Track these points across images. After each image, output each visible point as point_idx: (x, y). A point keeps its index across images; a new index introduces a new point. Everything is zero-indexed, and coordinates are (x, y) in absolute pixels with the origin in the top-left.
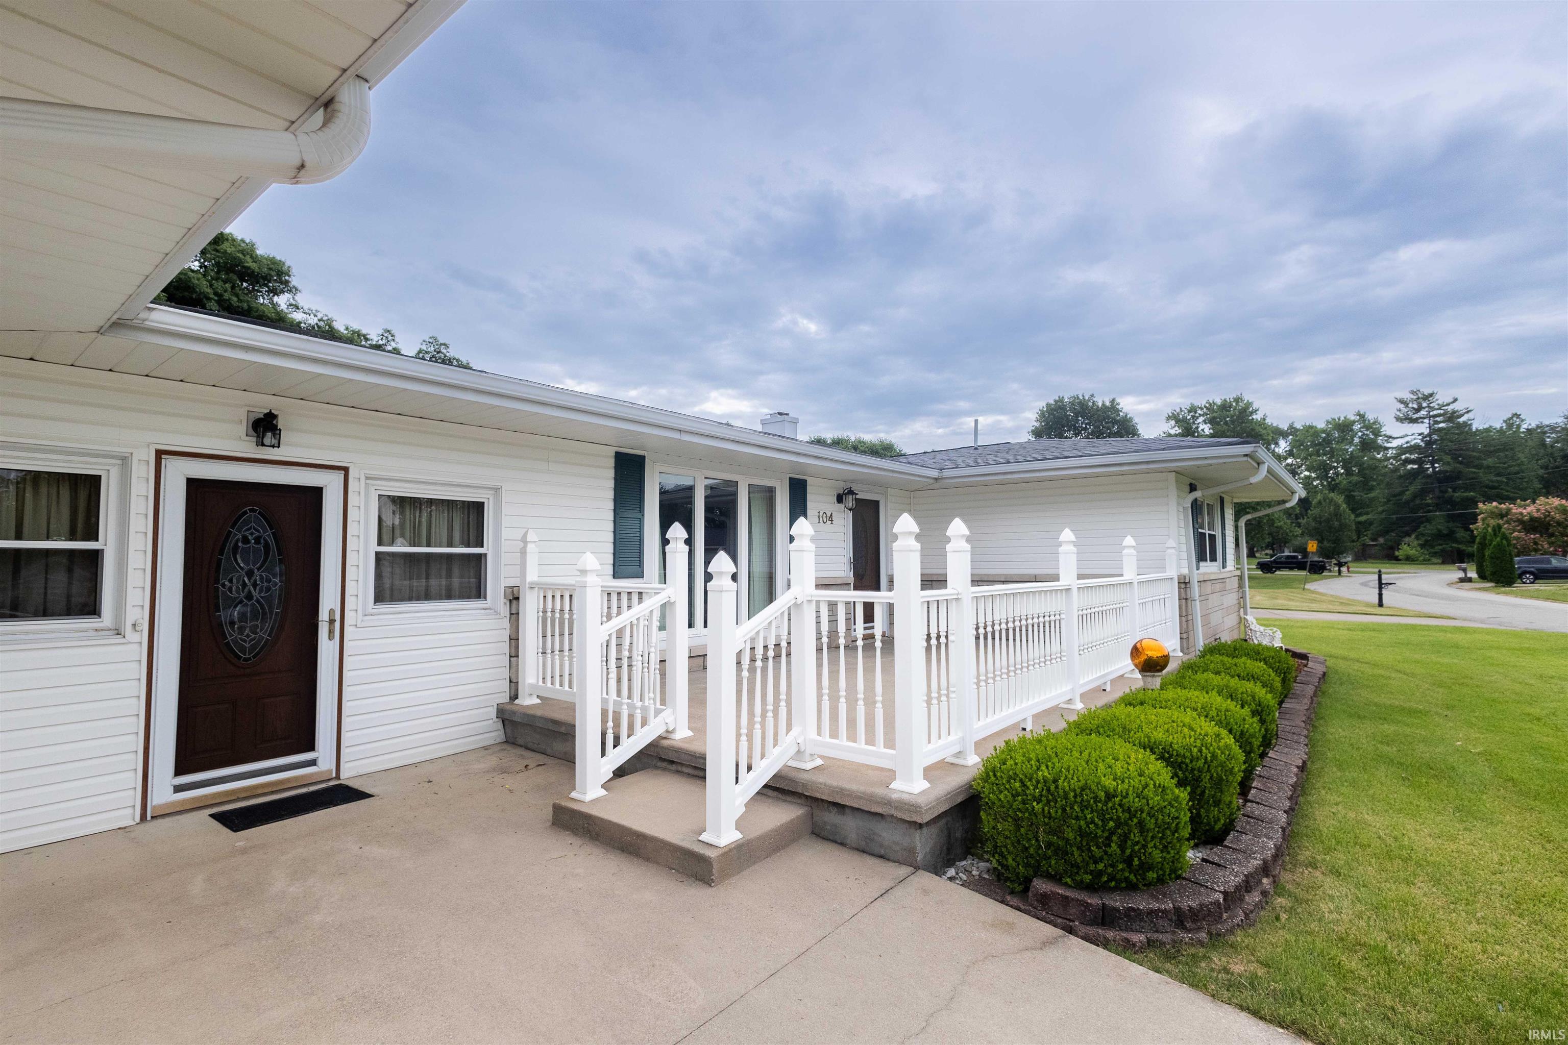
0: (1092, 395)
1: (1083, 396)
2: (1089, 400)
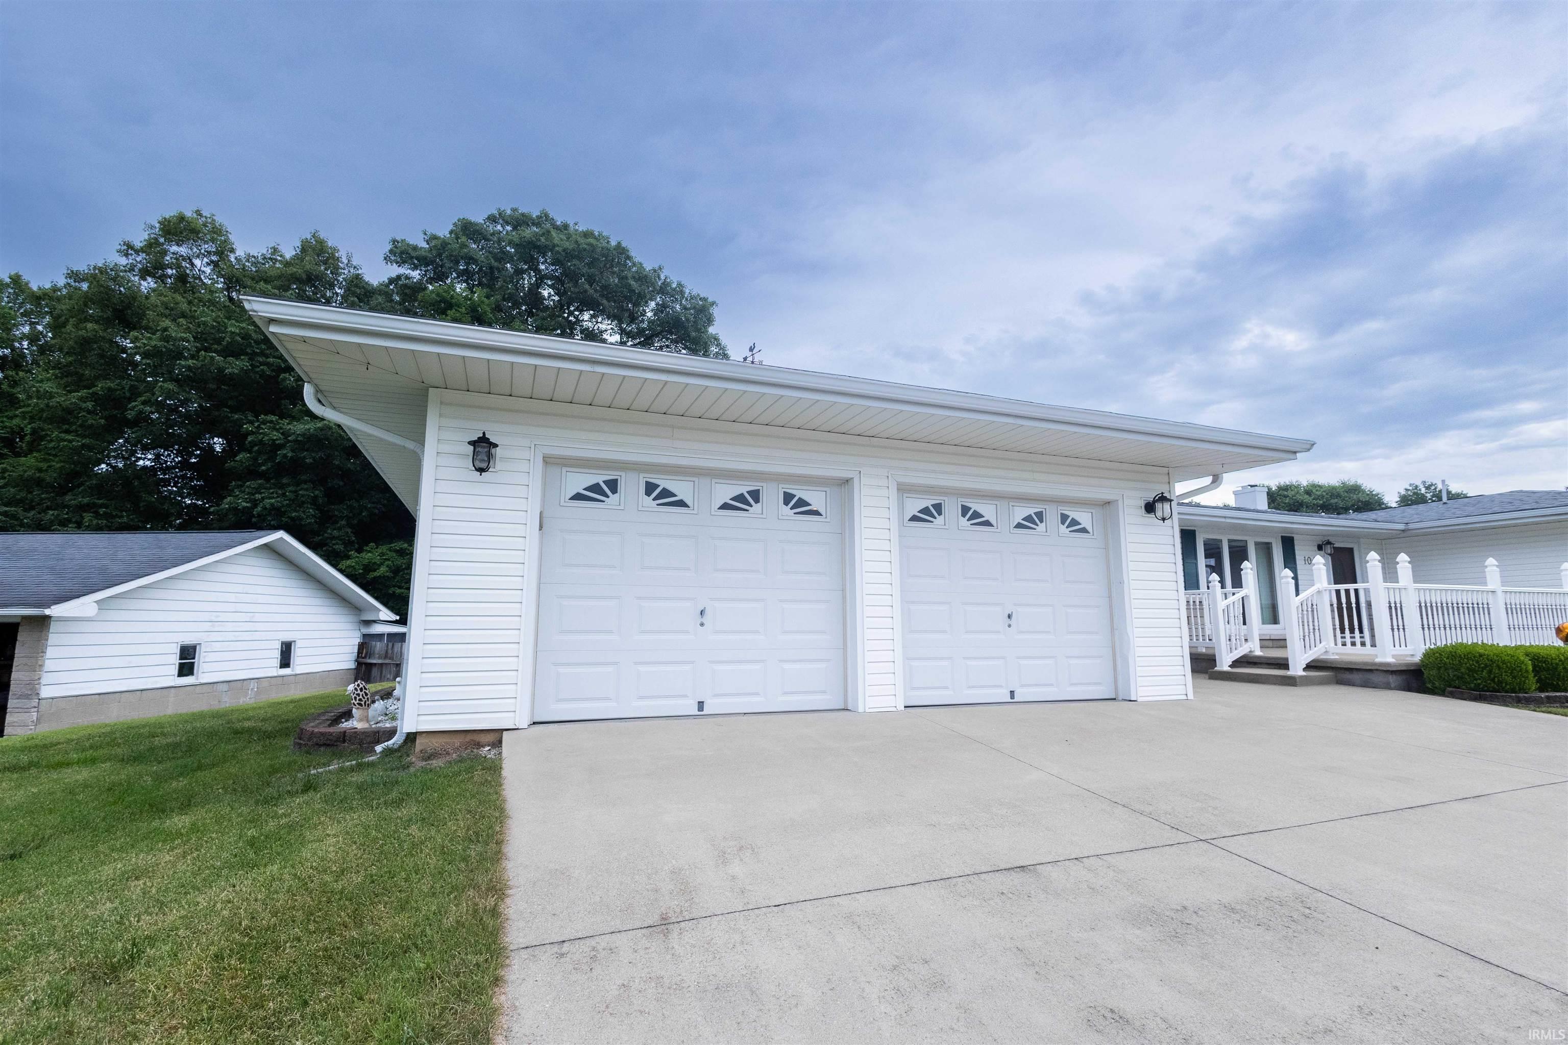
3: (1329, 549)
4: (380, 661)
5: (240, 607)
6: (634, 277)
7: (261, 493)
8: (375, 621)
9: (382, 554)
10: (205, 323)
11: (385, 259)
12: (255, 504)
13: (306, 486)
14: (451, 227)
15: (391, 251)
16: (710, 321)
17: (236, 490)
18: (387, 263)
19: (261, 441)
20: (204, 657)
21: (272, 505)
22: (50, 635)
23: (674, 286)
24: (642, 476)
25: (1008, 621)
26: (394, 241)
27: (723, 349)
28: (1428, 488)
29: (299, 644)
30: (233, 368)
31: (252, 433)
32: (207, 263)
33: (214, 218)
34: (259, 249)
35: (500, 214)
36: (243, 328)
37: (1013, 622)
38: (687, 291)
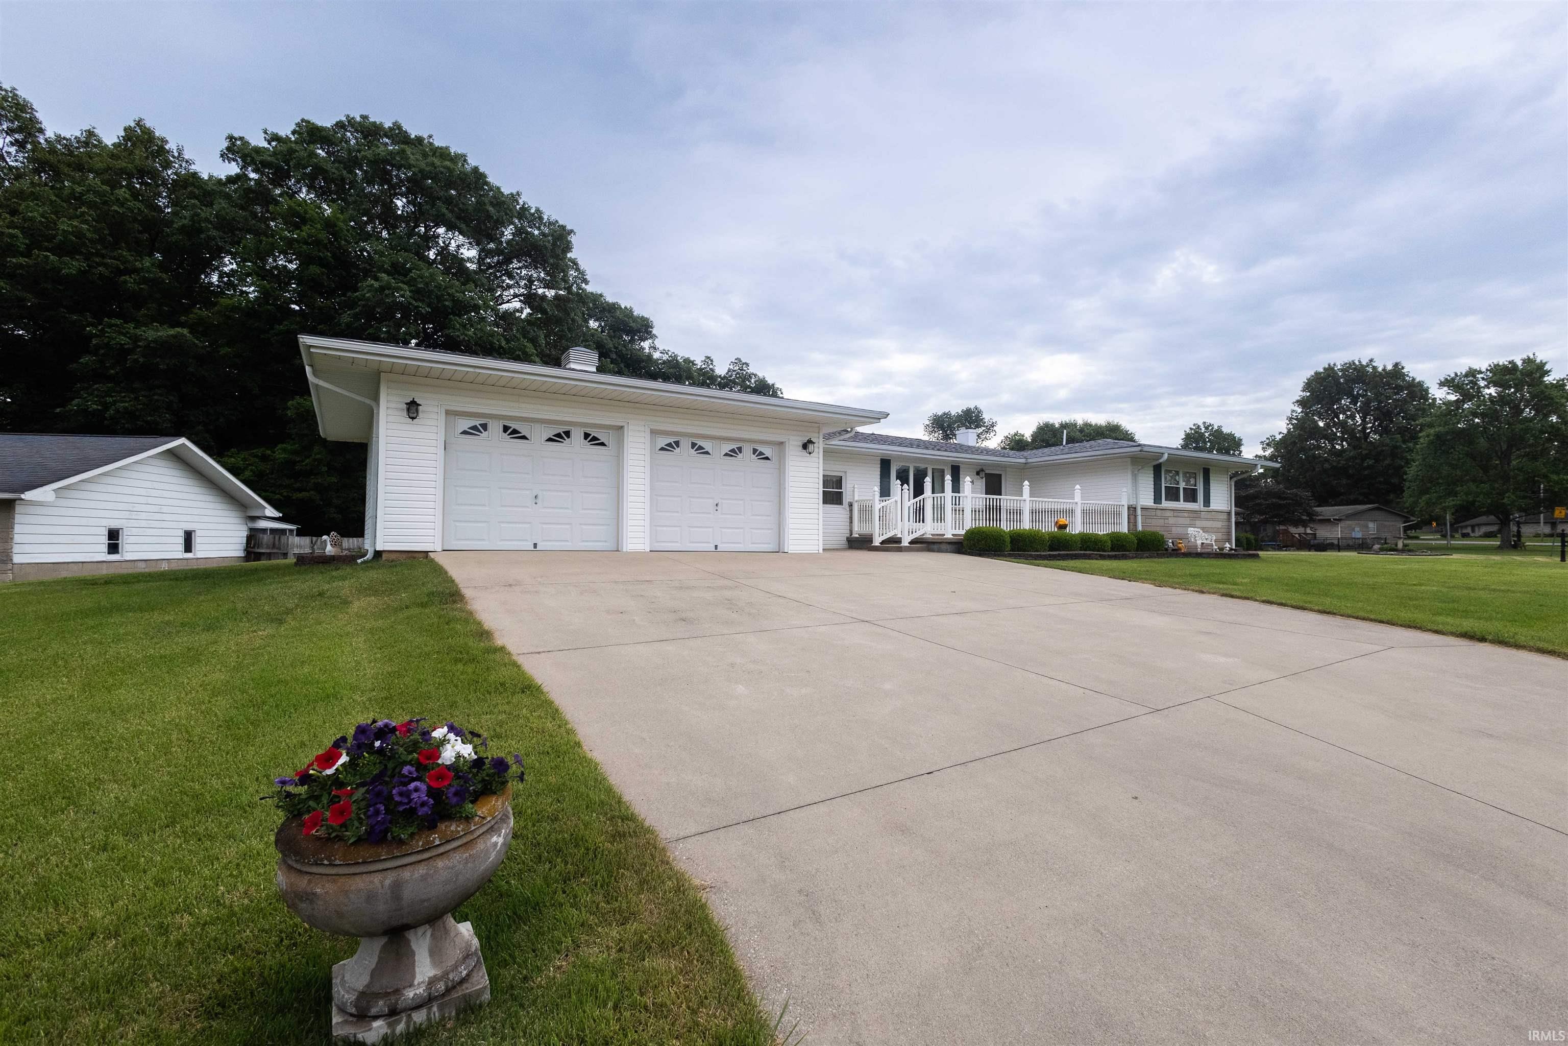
0: (1371, 360)
1: (1360, 362)
2: (1368, 366)
3: (983, 474)
4: (268, 551)
5: (150, 500)
6: (491, 203)
7: (112, 397)
8: (259, 518)
9: (244, 459)
10: (31, 219)
11: (222, 156)
12: (106, 407)
13: (159, 392)
14: (293, 127)
15: (228, 149)
16: (568, 247)
17: (82, 392)
18: (224, 161)
19: (108, 344)
20: (127, 539)
21: (125, 408)
22: (16, 515)
23: (533, 211)
24: (501, 421)
25: (716, 508)
26: (231, 138)
27: (582, 273)
28: (1207, 428)
29: (198, 533)
30: (70, 268)
31: (96, 336)
32: (11, 142)
33: (16, 92)
34: (72, 131)
35: (349, 122)
36: (76, 227)
37: (719, 508)
38: (545, 217)
